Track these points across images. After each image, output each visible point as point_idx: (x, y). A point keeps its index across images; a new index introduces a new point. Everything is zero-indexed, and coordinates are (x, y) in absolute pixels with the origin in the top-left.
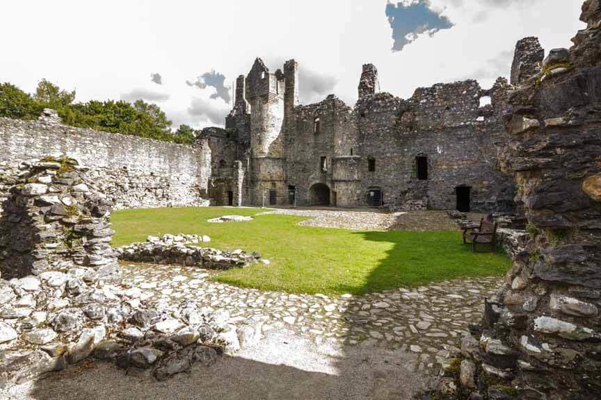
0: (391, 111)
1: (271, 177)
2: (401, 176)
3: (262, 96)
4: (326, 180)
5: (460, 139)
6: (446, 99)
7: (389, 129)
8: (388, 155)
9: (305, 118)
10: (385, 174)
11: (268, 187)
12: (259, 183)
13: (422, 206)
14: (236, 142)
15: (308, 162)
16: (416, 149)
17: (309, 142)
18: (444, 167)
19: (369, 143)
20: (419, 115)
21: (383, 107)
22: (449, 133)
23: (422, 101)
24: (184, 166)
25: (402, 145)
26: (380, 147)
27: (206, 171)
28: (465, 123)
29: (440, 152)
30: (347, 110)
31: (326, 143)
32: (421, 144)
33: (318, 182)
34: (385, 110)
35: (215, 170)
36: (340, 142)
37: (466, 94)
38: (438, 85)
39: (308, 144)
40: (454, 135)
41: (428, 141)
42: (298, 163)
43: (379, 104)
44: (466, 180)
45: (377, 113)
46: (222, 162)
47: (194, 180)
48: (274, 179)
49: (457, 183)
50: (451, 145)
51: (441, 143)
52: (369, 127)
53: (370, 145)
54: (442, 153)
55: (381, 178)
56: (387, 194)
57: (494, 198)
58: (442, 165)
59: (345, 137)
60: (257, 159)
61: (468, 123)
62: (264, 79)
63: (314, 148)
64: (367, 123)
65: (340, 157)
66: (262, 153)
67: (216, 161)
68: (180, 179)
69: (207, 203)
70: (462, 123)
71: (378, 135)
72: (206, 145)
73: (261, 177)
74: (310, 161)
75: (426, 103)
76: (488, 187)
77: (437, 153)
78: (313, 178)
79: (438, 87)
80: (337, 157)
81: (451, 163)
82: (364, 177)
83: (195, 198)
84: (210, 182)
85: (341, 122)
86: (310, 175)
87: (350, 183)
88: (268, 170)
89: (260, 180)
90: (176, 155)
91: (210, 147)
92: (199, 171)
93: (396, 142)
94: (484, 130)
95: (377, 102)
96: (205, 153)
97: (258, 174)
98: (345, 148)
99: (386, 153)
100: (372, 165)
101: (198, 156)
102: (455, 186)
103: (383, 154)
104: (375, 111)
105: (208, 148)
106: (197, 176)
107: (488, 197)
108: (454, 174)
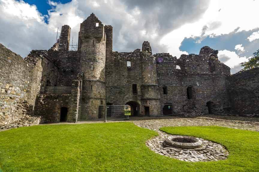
0: (173, 63)
1: (101, 96)
2: (182, 97)
3: (96, 38)
4: (137, 99)
5: (205, 80)
6: (197, 61)
7: (173, 71)
8: (174, 85)
9: (121, 59)
10: (173, 95)
11: (98, 104)
12: (91, 100)
13: (202, 113)
14: (58, 69)
15: (123, 87)
16: (187, 83)
17: (124, 74)
18: (201, 92)
19: (163, 78)
20: (186, 66)
21: (169, 60)
22: (200, 77)
23: (187, 60)
24: (16, 77)
25: (181, 80)
26: (169, 81)
27: (36, 87)
28: (206, 72)
29: (198, 85)
30: (152, 58)
31: (136, 76)
32: (190, 81)
33: (131, 100)
34: (170, 62)
35: (43, 88)
36: (149, 75)
37: (204, 60)
38: (193, 54)
39: (123, 76)
40: (203, 77)
41: (192, 79)
42: (115, 87)
43: (166, 58)
44: (211, 99)
45: (166, 62)
46: (48, 81)
47: (23, 95)
48: (102, 97)
49: (207, 101)
50: (202, 82)
51: (198, 81)
52: (162, 69)
53: (164, 79)
54: (199, 86)
55: (172, 98)
56: (176, 107)
57: (222, 108)
58: (200, 92)
59: (152, 73)
60: (90, 81)
61: (207, 73)
62: (99, 27)
63: (128, 78)
64: (161, 67)
65: (151, 84)
66: (94, 77)
67: (44, 80)
68: (9, 92)
69: (37, 121)
70: (205, 73)
71: (168, 74)
72: (39, 63)
73: (92, 95)
74: (125, 86)
75: (189, 62)
76: (219, 102)
77: (197, 85)
78: (127, 98)
79: (193, 55)
80: (148, 84)
81: (204, 91)
82: (162, 98)
83: (21, 116)
84: (38, 99)
85: (149, 64)
86: (125, 95)
87: (157, 100)
88: (98, 91)
89: (92, 98)
90: (10, 61)
91: (42, 66)
92: (29, 87)
93: (178, 79)
94: (213, 76)
95: (165, 57)
96: (38, 70)
97: (90, 93)
98: (153, 79)
99: (173, 84)
100: (165, 90)
101: (31, 70)
102: (206, 102)
103: (171, 85)
104: (165, 61)
105: (41, 66)
106: (27, 91)
107: (220, 107)
108: (206, 96)
